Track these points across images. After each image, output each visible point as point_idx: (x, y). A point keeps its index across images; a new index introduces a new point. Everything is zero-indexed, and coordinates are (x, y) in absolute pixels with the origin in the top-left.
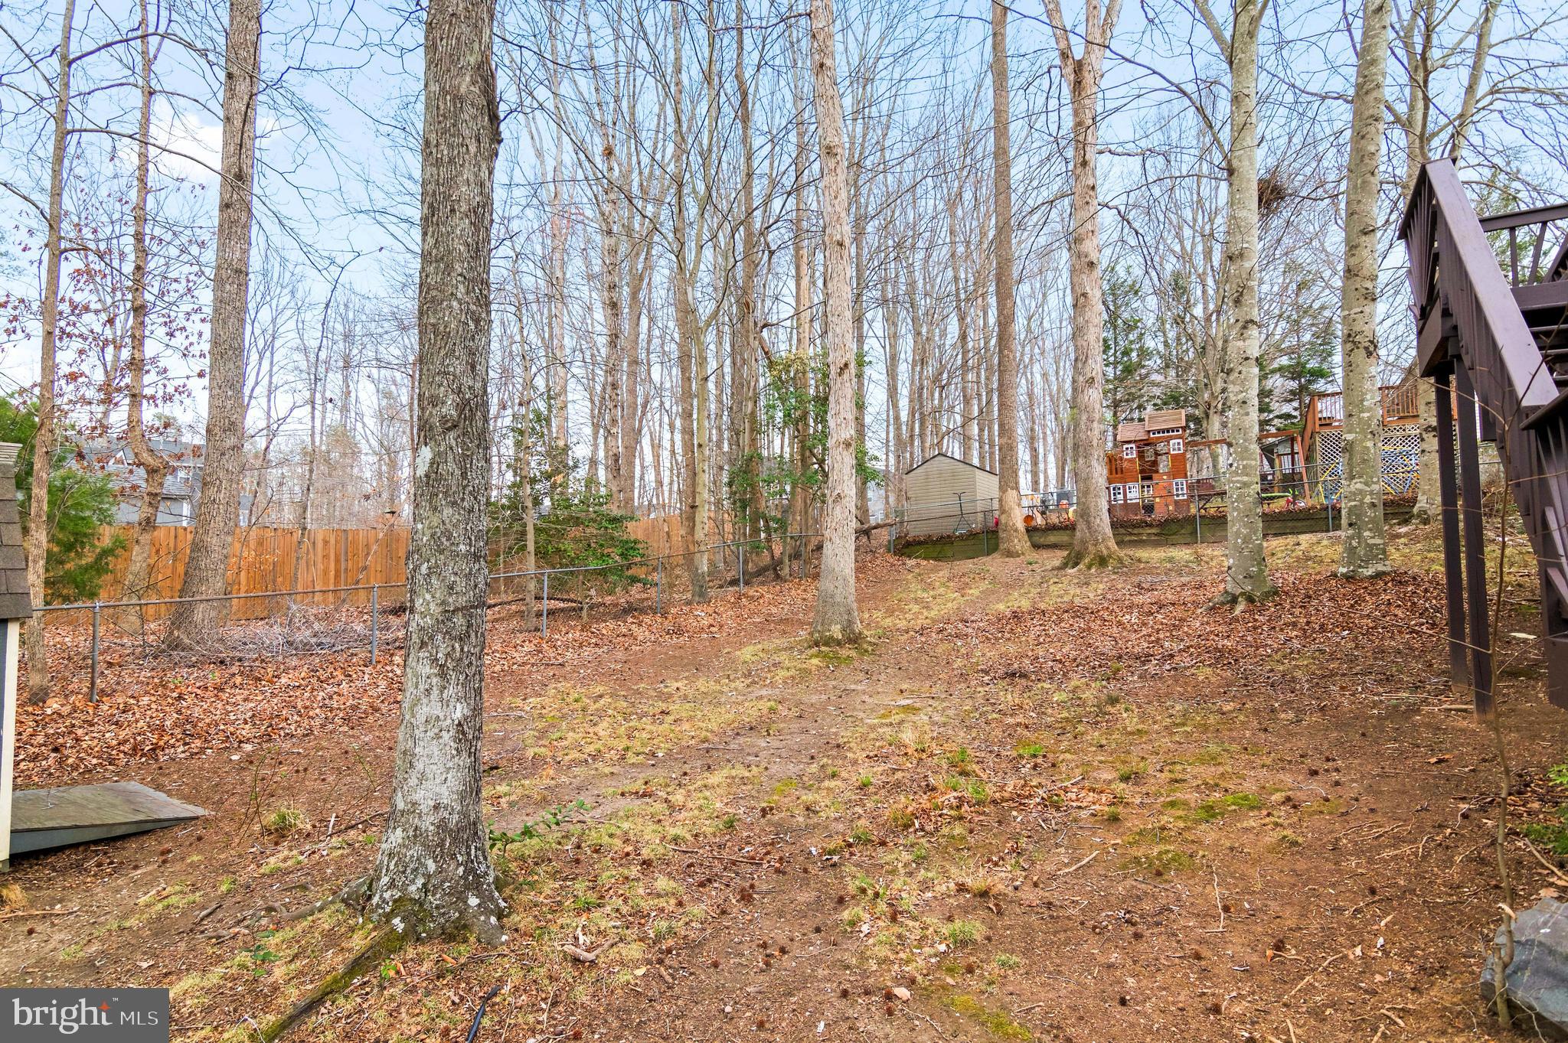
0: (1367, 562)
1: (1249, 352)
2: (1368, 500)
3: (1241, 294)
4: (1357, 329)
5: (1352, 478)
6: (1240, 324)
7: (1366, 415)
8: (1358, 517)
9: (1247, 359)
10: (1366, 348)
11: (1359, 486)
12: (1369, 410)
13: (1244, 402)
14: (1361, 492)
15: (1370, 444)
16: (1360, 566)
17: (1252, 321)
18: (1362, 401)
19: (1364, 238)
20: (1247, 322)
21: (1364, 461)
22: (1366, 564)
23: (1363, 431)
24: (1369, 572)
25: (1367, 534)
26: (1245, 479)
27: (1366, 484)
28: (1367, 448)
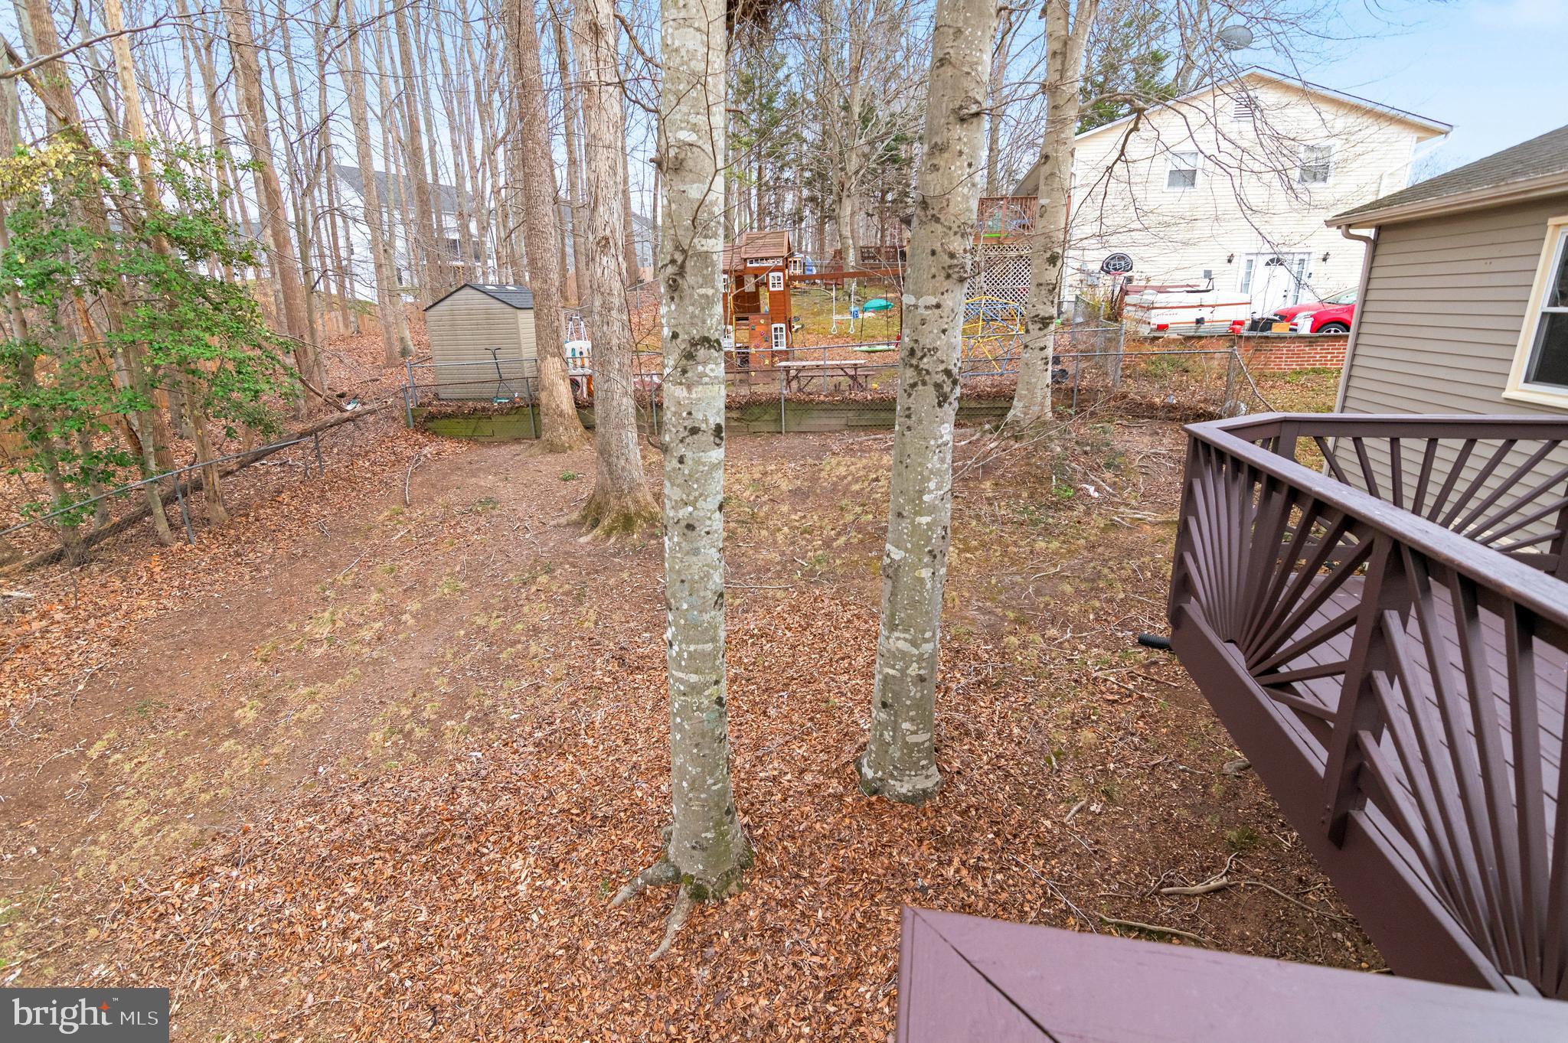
0: (902, 771)
1: (699, 416)
2: (913, 670)
3: (681, 271)
4: (926, 341)
5: (893, 627)
6: (682, 344)
7: (924, 520)
8: (897, 696)
9: (694, 431)
10: (938, 386)
11: (901, 644)
12: (932, 510)
13: (690, 527)
14: (904, 655)
15: (925, 573)
16: (892, 776)
17: (705, 341)
18: (921, 492)
19: (958, 131)
20: (694, 344)
21: (914, 604)
22: (901, 773)
23: (917, 549)
24: (904, 788)
25: (906, 726)
26: (694, 678)
27: (914, 643)
28: (921, 580)
